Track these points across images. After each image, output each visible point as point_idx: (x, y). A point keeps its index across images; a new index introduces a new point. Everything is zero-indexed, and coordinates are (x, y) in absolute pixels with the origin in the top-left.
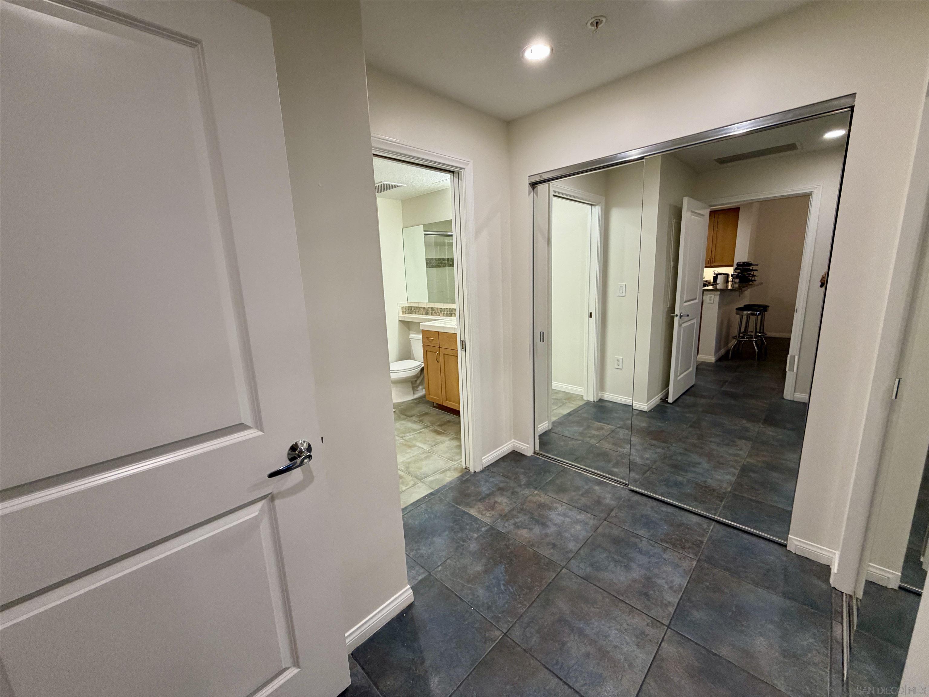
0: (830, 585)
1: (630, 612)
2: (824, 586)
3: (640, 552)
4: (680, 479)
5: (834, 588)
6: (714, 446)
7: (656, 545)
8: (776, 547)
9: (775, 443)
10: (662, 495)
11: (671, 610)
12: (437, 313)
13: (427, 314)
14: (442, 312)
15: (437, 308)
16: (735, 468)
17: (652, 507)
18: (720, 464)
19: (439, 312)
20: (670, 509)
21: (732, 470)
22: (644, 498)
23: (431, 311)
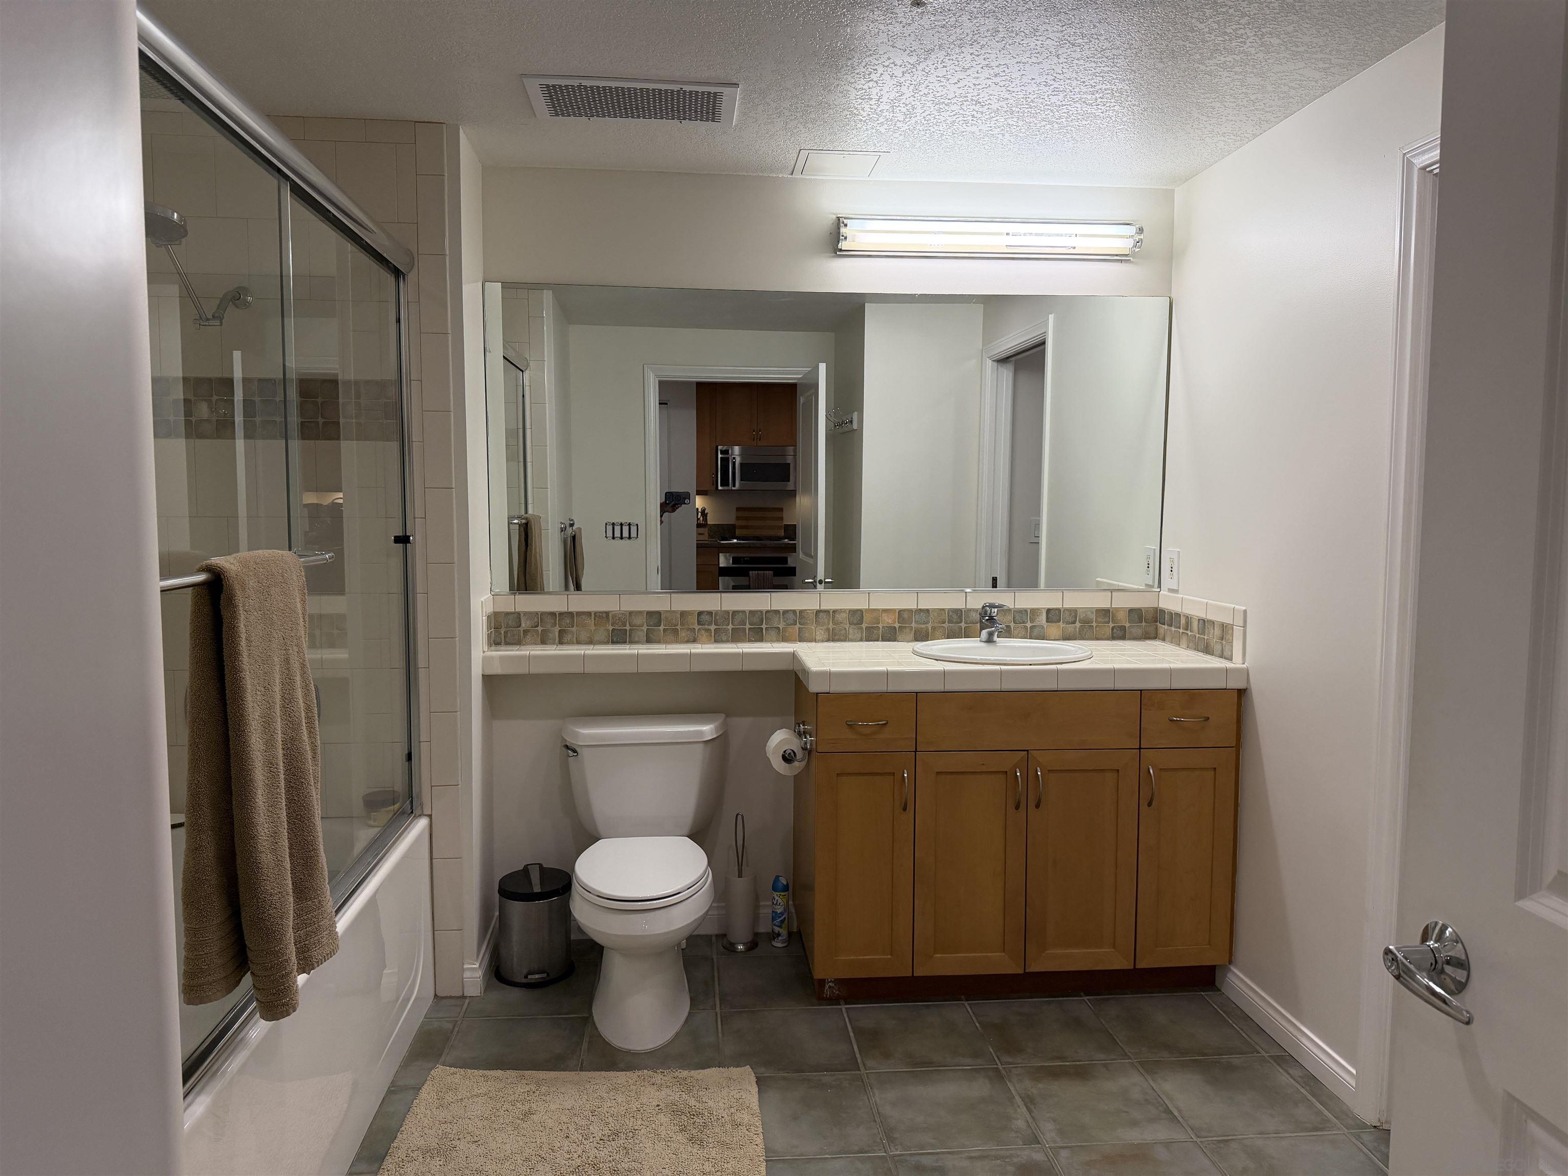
12: (683, 634)
13: (619, 637)
14: (713, 627)
15: (683, 614)
19: (697, 627)
23: (645, 628)
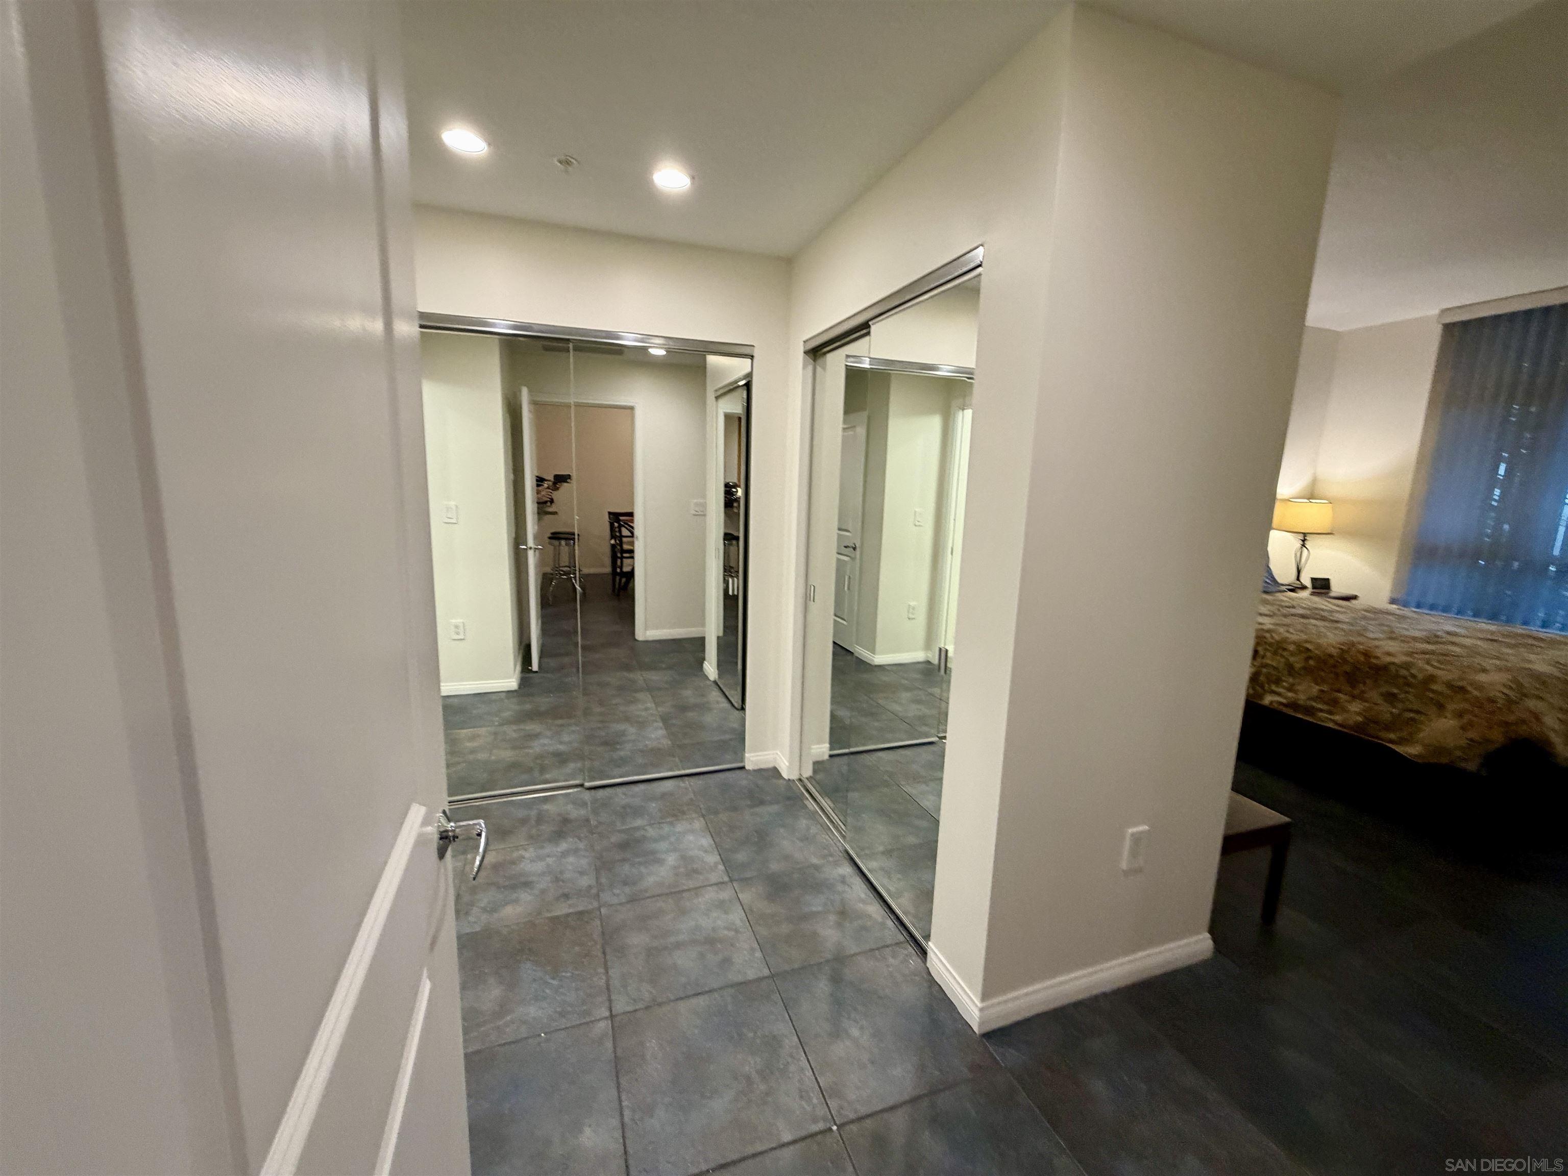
0: (785, 779)
1: (697, 895)
2: (781, 781)
3: (656, 841)
4: (622, 753)
5: (789, 780)
6: (622, 708)
7: (662, 825)
8: (738, 772)
9: (666, 686)
10: (621, 777)
11: (721, 867)
16: (657, 722)
17: (625, 794)
18: (642, 724)
20: (642, 787)
21: (655, 724)
22: (609, 790)
